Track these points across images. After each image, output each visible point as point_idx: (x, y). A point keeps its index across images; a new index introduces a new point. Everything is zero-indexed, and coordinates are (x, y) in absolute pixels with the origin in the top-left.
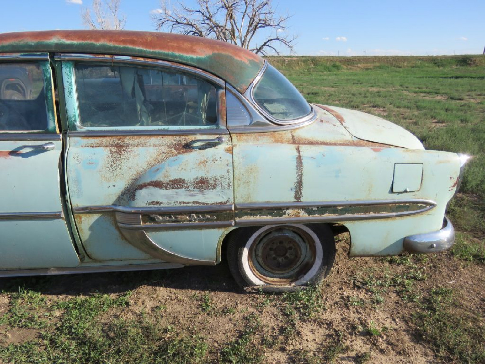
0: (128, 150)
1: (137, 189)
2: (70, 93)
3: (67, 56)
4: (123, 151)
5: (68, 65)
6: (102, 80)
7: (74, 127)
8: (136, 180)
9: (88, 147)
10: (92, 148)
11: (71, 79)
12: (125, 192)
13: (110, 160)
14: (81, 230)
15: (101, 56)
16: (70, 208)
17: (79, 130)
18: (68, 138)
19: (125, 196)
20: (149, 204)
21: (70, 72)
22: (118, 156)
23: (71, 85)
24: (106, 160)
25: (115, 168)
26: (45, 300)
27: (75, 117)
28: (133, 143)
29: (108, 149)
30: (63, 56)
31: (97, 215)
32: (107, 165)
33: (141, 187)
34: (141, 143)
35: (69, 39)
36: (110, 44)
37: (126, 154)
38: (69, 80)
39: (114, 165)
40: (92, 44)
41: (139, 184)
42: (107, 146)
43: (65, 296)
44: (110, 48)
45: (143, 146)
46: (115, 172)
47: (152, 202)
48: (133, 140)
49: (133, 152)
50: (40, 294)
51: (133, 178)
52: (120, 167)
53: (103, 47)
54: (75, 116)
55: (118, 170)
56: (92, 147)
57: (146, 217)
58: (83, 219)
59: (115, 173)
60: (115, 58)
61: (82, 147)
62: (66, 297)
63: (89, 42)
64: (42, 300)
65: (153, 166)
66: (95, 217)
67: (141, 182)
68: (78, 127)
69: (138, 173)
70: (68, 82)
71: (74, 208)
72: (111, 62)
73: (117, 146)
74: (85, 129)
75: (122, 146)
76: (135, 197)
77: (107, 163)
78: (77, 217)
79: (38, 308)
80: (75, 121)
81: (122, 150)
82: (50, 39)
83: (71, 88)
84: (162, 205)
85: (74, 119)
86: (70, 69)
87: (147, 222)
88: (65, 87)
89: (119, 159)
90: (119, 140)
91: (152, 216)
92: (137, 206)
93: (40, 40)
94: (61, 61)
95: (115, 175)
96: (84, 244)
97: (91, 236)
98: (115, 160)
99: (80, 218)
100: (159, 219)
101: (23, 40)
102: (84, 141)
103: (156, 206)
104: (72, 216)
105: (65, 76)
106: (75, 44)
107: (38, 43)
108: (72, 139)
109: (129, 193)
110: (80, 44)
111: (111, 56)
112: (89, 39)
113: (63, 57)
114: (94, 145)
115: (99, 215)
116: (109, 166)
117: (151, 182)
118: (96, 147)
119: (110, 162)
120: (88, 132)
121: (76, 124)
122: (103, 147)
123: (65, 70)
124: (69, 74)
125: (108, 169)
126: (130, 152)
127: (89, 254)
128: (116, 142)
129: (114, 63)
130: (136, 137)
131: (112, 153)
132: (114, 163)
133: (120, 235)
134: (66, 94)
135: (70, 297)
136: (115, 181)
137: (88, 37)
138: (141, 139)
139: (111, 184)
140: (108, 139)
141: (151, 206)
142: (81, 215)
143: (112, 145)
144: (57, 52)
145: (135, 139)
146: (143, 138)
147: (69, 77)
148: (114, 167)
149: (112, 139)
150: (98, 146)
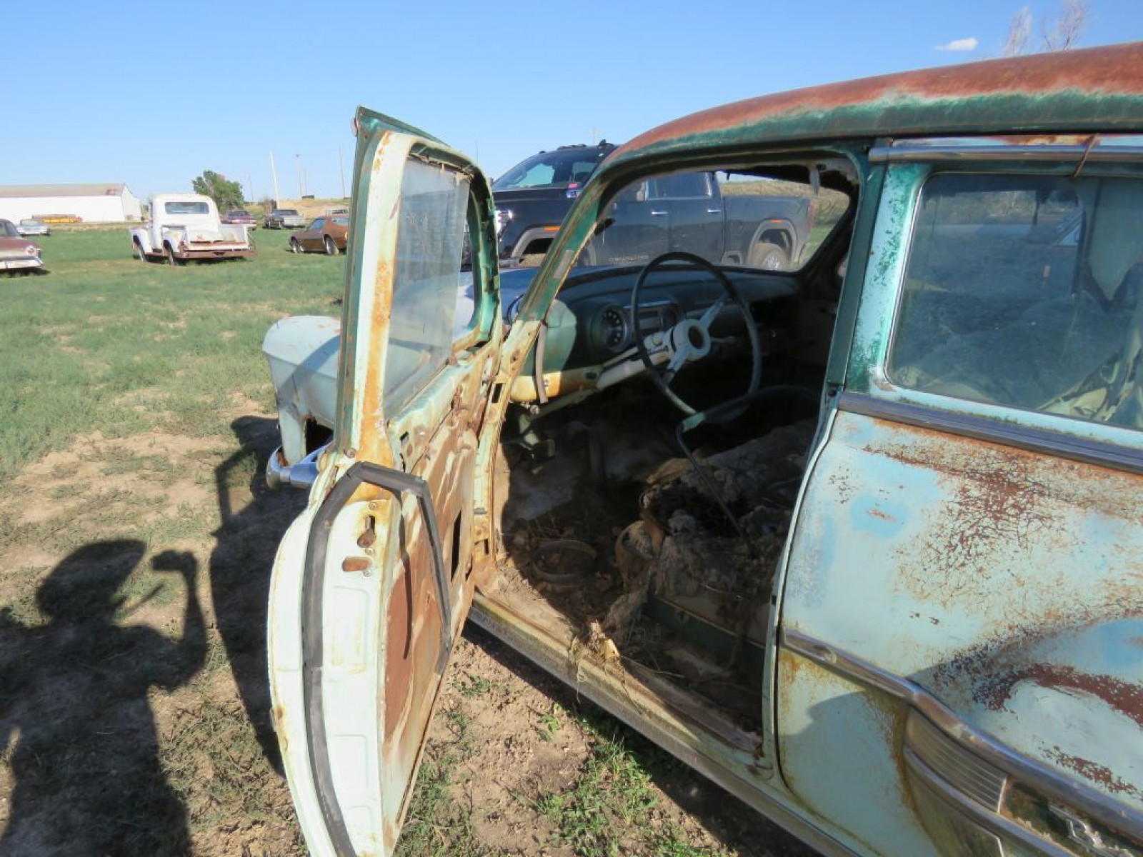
0: (1036, 510)
1: (1023, 676)
2: (884, 268)
3: (909, 148)
4: (1014, 506)
5: (907, 177)
6: (973, 228)
7: (863, 381)
8: (1033, 637)
9: (888, 455)
10: (897, 463)
11: (902, 226)
12: (970, 660)
13: (949, 524)
14: (786, 701)
15: (1038, 141)
16: (776, 624)
17: (875, 391)
18: (834, 411)
19: (965, 677)
20: (1063, 759)
21: (904, 201)
22: (987, 521)
23: (895, 242)
24: (934, 519)
25: (961, 559)
26: (651, 805)
27: (877, 349)
28: (1067, 487)
29: (956, 482)
30: (900, 147)
31: (847, 683)
32: (931, 540)
33: (1048, 677)
34: (1105, 500)
35: (935, 92)
36: (1095, 90)
37: (1023, 523)
38: (894, 228)
39: (959, 548)
40: (1018, 97)
41: (1040, 661)
42: (954, 471)
43: (698, 825)
44: (1089, 107)
45: (1108, 512)
46: (955, 574)
47: (1080, 763)
48: (1072, 475)
49: (1056, 525)
50: (648, 778)
51: (1025, 623)
52: (981, 562)
53: (1061, 106)
54: (877, 343)
55: (970, 569)
56: (899, 457)
57: (1027, 797)
58: (801, 673)
59: (955, 577)
60: (1097, 146)
61: (868, 449)
62: (700, 833)
63: (1006, 93)
64: (646, 801)
65: (1135, 613)
66: (839, 688)
67: (1056, 658)
68: (876, 382)
69: (1048, 614)
70: (888, 232)
71: (784, 628)
72: (1075, 163)
73: (994, 480)
74: (897, 393)
75: (1014, 488)
76: (1006, 701)
77: (935, 530)
78: (786, 658)
79: (628, 820)
80: (873, 360)
81: (1011, 501)
82: (873, 98)
83: (893, 254)
84: (1123, 796)
85: (869, 357)
86: (908, 190)
87: (1025, 818)
88: (874, 248)
89: (988, 532)
90: (1010, 460)
91: (1054, 808)
92: (1001, 736)
93: (846, 101)
94: (885, 164)
95: (953, 582)
96: (781, 741)
97: (807, 732)
98: (968, 533)
99: (795, 667)
100: (1087, 839)
101: (799, 107)
102: (880, 433)
103: (1091, 783)
104: (775, 648)
105: (885, 212)
106: (951, 103)
107: (834, 113)
108: (845, 417)
109: (984, 673)
110: (970, 105)
111: (1084, 137)
112: (1006, 83)
113: (897, 149)
114: (911, 454)
115: (853, 688)
116: (940, 544)
117: (1105, 679)
118: (913, 462)
119: (948, 531)
120: (904, 404)
121: (871, 370)
122: (938, 468)
123: (892, 192)
124: (900, 206)
125: (934, 555)
126: (1041, 518)
127: (786, 773)
128: (996, 466)
129: (1089, 164)
130: (1086, 469)
131: (966, 500)
132: (962, 541)
133: (901, 786)
134: (872, 270)
135: (708, 838)
136: (944, 604)
137: (1006, 75)
138: (1108, 482)
139: (929, 609)
140: (967, 445)
141: (1069, 771)
142: (798, 659)
143: (974, 471)
144: (883, 136)
145: (1080, 475)
146: (1121, 479)
147: (896, 218)
148: (958, 556)
149: (982, 449)
150: (923, 463)
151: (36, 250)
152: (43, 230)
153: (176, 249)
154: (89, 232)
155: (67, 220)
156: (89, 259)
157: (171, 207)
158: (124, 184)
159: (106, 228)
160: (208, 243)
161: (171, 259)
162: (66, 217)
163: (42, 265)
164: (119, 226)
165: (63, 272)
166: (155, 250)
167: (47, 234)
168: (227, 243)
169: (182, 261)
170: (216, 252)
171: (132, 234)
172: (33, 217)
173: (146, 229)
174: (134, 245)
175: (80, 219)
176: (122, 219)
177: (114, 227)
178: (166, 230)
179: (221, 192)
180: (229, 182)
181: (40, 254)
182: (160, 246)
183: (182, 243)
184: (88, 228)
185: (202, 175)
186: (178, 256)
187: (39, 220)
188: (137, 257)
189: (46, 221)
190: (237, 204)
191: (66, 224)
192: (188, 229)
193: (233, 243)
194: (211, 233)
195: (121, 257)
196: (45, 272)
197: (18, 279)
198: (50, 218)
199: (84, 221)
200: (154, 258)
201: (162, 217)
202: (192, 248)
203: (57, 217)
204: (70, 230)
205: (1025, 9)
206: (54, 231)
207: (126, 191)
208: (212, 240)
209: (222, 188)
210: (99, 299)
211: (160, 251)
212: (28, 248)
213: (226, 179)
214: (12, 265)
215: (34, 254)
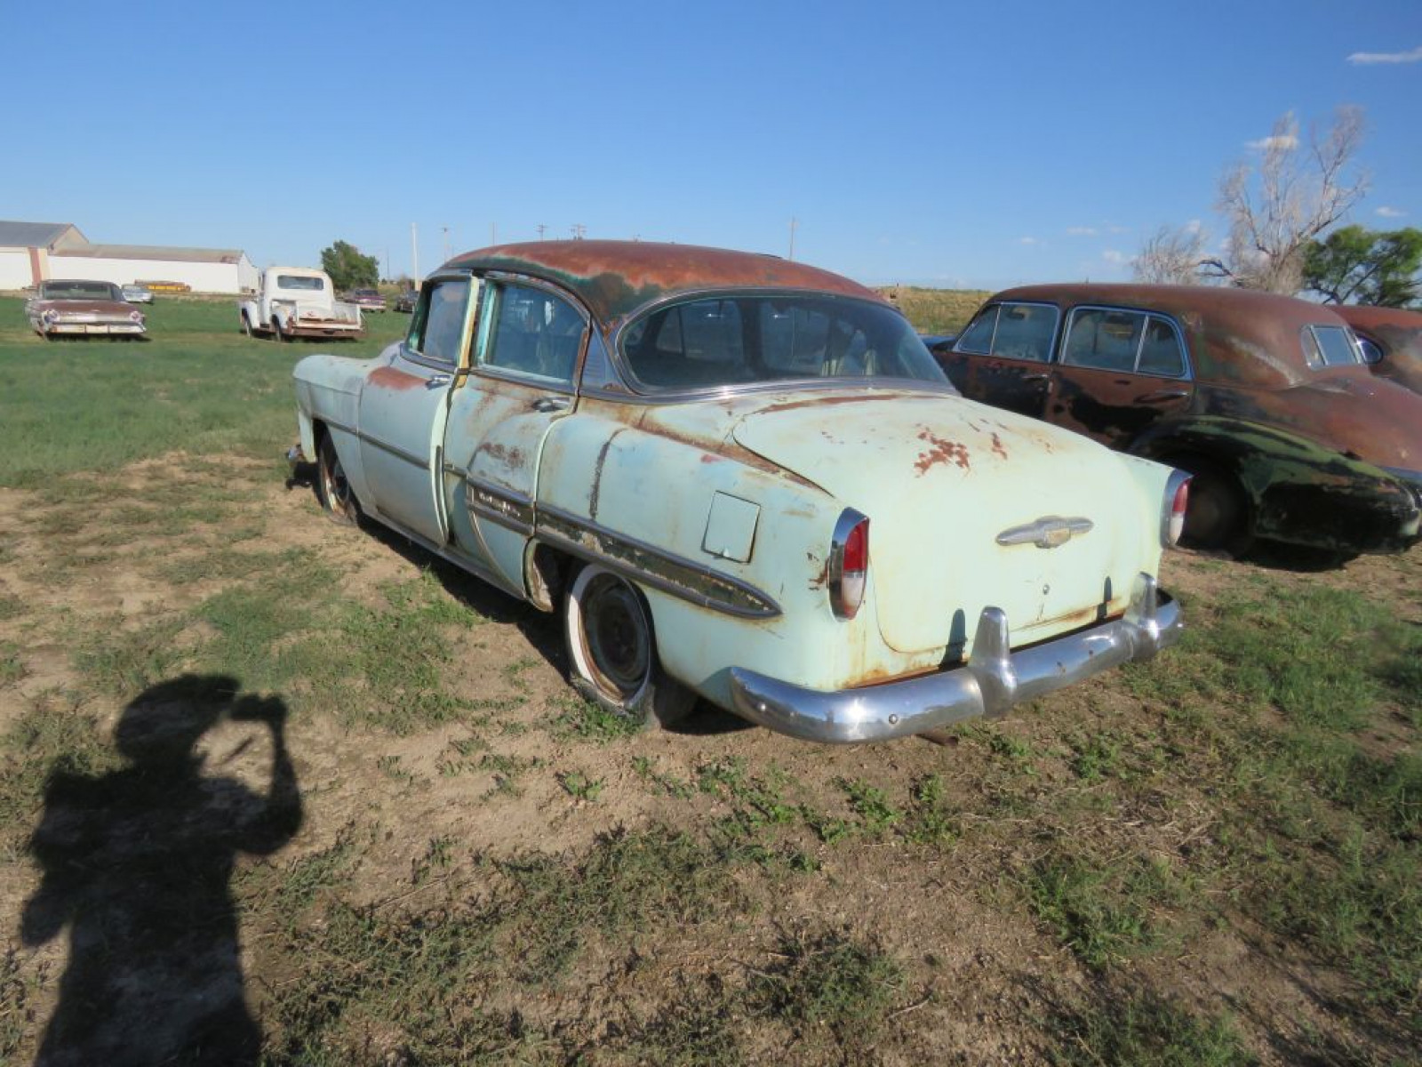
13: (477, 408)
14: (449, 496)
22: (484, 405)
28: (503, 391)
37: (490, 403)
39: (477, 415)
42: (485, 390)
45: (506, 396)
56: (477, 389)
58: (450, 480)
66: (457, 481)
68: (480, 362)
73: (491, 391)
77: (474, 410)
78: (446, 476)
89: (483, 408)
90: (496, 384)
96: (451, 518)
98: (480, 409)
99: (448, 478)
121: (479, 358)
126: (494, 401)
128: (493, 387)
131: (483, 400)
142: (449, 474)
151: (141, 316)
152: (146, 297)
153: (284, 325)
154: (197, 303)
155: (173, 288)
156: (193, 330)
157: (283, 281)
158: (242, 251)
159: (217, 300)
160: (318, 321)
161: (278, 335)
162: (172, 284)
163: (144, 332)
164: (230, 299)
165: (166, 340)
166: (263, 325)
167: (150, 303)
168: (339, 322)
169: (288, 338)
170: (326, 331)
171: (241, 307)
172: (136, 282)
173: (256, 302)
174: (242, 319)
175: (188, 287)
176: (236, 290)
177: (226, 299)
178: (276, 304)
179: (353, 267)
180: (362, 256)
181: (144, 321)
182: (268, 321)
183: (290, 319)
184: (196, 298)
185: (332, 246)
186: (285, 332)
187: (142, 286)
188: (243, 332)
189: (150, 287)
190: (370, 282)
191: (172, 292)
192: (298, 304)
193: (345, 322)
194: (323, 310)
195: (227, 331)
196: (147, 340)
197: (119, 344)
198: (155, 284)
199: (193, 290)
200: (261, 333)
201: (274, 291)
202: (300, 324)
203: (162, 284)
204: (176, 299)
205: (1290, 114)
206: (158, 299)
207: (244, 260)
208: (323, 317)
209: (354, 262)
210: (199, 366)
211: (267, 326)
212: (132, 314)
213: (360, 253)
214: (115, 330)
215: (138, 320)
